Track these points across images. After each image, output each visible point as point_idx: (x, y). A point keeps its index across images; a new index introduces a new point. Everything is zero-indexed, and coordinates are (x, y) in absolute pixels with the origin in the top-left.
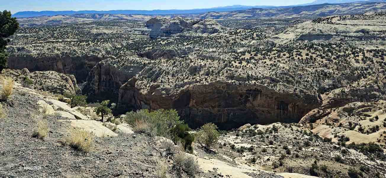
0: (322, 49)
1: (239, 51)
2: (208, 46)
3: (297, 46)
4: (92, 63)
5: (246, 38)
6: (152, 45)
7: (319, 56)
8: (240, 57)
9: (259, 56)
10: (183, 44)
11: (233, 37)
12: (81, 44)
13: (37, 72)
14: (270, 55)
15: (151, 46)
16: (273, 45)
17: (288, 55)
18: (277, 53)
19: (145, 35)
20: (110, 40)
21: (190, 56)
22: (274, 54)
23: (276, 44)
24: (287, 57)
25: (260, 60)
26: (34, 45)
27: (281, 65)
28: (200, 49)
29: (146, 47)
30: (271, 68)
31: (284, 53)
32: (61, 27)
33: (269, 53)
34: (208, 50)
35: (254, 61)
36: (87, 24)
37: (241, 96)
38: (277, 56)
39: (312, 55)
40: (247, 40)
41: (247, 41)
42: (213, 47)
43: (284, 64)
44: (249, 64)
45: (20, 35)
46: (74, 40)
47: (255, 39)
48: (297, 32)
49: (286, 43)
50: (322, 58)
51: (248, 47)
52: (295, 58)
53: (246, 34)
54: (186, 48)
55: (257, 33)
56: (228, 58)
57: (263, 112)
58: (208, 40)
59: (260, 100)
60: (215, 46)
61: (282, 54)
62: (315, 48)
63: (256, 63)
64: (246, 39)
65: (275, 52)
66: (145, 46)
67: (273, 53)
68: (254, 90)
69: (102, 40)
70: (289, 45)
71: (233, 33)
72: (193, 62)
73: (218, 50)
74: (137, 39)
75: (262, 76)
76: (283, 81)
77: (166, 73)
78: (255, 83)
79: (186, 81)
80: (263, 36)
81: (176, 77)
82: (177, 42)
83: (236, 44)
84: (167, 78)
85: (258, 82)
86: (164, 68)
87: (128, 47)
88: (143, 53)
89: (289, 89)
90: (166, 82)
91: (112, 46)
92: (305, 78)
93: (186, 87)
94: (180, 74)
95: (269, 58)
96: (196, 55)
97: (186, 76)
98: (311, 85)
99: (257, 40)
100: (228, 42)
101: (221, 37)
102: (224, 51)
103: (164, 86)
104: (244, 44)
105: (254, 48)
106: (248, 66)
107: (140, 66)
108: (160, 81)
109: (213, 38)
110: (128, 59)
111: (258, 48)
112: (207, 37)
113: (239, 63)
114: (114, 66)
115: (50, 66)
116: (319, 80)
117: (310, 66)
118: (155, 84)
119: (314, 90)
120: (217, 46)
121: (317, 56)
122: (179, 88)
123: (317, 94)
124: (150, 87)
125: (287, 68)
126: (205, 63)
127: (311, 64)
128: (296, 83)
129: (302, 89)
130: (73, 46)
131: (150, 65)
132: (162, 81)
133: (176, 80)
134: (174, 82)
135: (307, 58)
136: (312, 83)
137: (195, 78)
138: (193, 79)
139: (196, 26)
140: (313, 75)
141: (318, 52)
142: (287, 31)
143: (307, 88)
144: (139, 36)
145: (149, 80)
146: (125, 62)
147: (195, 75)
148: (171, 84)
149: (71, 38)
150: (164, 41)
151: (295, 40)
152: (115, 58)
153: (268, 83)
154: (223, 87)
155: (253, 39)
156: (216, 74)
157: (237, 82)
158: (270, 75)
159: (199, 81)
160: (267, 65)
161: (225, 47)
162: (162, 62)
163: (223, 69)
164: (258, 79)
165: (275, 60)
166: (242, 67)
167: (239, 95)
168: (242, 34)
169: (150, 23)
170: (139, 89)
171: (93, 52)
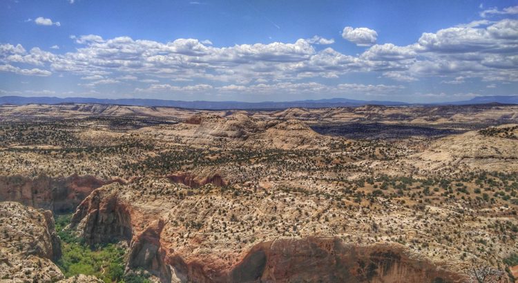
0: (501, 182)
1: (350, 179)
2: (294, 168)
3: (456, 174)
4: (86, 189)
5: (361, 156)
6: (193, 160)
7: (499, 195)
8: (354, 189)
9: (391, 190)
10: (249, 161)
11: (337, 153)
12: (68, 154)
14: (409, 189)
15: (192, 163)
16: (414, 170)
17: (443, 191)
18: (422, 186)
19: (182, 143)
20: (118, 149)
21: (261, 184)
22: (418, 188)
23: (418, 169)
24: (442, 195)
25: (394, 198)
27: (433, 209)
28: (280, 172)
29: (183, 164)
30: (414, 213)
31: (436, 186)
33: (408, 186)
34: (294, 175)
35: (382, 199)
36: (79, 120)
37: (362, 264)
38: (424, 192)
39: (486, 192)
40: (364, 159)
41: (364, 162)
42: (303, 170)
43: (437, 208)
44: (374, 205)
46: (55, 148)
47: (378, 159)
48: (454, 150)
49: (435, 169)
50: (505, 199)
51: (366, 171)
52: (457, 197)
53: (360, 149)
54: (254, 169)
55: (381, 148)
56: (332, 191)
58: (294, 157)
59: (396, 275)
60: (306, 167)
61: (431, 189)
62: (490, 181)
63: (387, 203)
64: (361, 158)
65: (419, 184)
66: (181, 162)
67: (415, 185)
68: (387, 255)
69: (105, 150)
70: (441, 173)
71: (337, 146)
72: (270, 194)
73: (312, 174)
74: (166, 150)
75: (399, 228)
76: (440, 239)
77: (220, 214)
78: (388, 240)
79: (257, 229)
80: (391, 154)
81: (238, 221)
82: (238, 158)
83: (345, 165)
84: (221, 222)
85: (393, 239)
86: (216, 204)
87: (150, 164)
88: (176, 175)
89: (452, 254)
90: (220, 231)
91: (121, 161)
92: (478, 234)
93: (257, 242)
94: (246, 217)
95: (408, 194)
96: (272, 182)
97: (257, 219)
98: (491, 249)
99: (382, 160)
100: (329, 162)
101: (315, 152)
102: (324, 177)
103: (216, 238)
104: (358, 165)
105: (379, 174)
106: (372, 208)
107: (173, 199)
108: (209, 228)
109: (302, 152)
110: (151, 186)
111: (386, 175)
112: (291, 151)
113: (356, 201)
114: (124, 196)
115: (9, 192)
116: (504, 240)
117: (486, 212)
118: (199, 233)
119: (497, 258)
120: (309, 168)
121: (496, 195)
122: (245, 242)
123: (503, 266)
124: (191, 238)
125: (445, 215)
126: (292, 198)
127: (487, 210)
128: (464, 244)
129: (476, 257)
130: (55, 157)
131: (192, 197)
132: (212, 228)
133: (239, 228)
134: (234, 230)
135: (478, 198)
136: (491, 245)
137: (274, 225)
138: (271, 226)
139: (271, 130)
140: (493, 230)
141: (495, 188)
142: (435, 148)
143: (483, 254)
144: (171, 144)
145: (188, 225)
146: (145, 189)
147: (274, 219)
148: (230, 235)
149: (51, 144)
150: (214, 155)
151: (453, 163)
152: (127, 182)
153: (412, 241)
154: (328, 246)
155: (374, 157)
156: (313, 219)
157: (354, 236)
158: (415, 227)
159: (283, 231)
160: (408, 207)
161: (325, 171)
162: (212, 192)
163: (326, 210)
164: (394, 234)
165: (420, 199)
166: (361, 210)
167: (359, 262)
168: (354, 148)
169: (191, 123)
170: (168, 242)
171: (88, 170)
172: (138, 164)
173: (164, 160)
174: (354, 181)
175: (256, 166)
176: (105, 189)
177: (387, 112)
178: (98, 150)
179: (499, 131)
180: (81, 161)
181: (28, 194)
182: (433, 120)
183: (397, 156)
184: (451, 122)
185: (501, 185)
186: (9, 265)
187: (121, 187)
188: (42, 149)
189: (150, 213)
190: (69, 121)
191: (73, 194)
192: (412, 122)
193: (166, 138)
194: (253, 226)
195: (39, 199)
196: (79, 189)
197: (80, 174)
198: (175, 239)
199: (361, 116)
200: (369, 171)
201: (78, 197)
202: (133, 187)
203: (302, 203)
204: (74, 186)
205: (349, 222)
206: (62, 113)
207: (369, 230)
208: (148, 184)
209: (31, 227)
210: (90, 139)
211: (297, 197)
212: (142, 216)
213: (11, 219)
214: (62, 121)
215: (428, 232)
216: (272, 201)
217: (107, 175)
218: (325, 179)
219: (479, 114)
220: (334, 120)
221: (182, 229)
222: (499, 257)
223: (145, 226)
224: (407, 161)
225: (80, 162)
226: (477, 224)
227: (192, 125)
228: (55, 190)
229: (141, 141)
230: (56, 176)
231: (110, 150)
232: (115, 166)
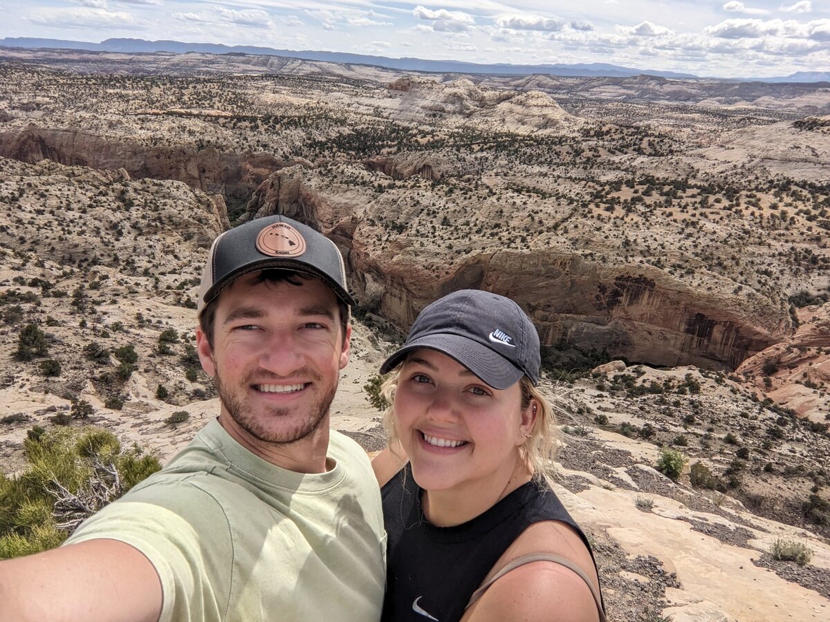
0: (809, 196)
1: (603, 179)
2: (529, 160)
3: (750, 181)
4: (263, 171)
5: (622, 149)
6: (396, 142)
7: (802, 214)
8: (608, 193)
9: (655, 197)
10: (471, 148)
11: (590, 143)
12: (239, 124)
13: (146, 179)
14: (681, 198)
15: (394, 146)
16: (693, 172)
17: (726, 203)
18: (699, 194)
19: (383, 117)
20: (302, 120)
21: (485, 180)
22: (693, 196)
23: (698, 171)
24: (725, 208)
25: (658, 209)
26: (141, 116)
27: (709, 226)
28: (510, 165)
29: (383, 146)
30: (683, 229)
31: (719, 196)
32: (198, 81)
33: (680, 193)
34: (530, 169)
35: (642, 209)
36: (253, 78)
37: (603, 289)
38: (700, 203)
39: (785, 209)
40: (626, 153)
41: (625, 157)
42: (541, 163)
43: (715, 224)
44: (631, 215)
45: (111, 91)
46: (224, 114)
47: (644, 154)
48: (753, 147)
49: (722, 172)
50: (810, 219)
51: (626, 170)
52: (744, 212)
53: (623, 138)
54: (476, 158)
55: (652, 139)
56: (578, 194)
57: (650, 333)
58: (531, 145)
59: (645, 305)
60: (546, 160)
61: (712, 199)
62: (794, 194)
63: (649, 214)
64: (622, 152)
65: (695, 191)
66: (380, 143)
67: (690, 192)
68: (637, 280)
69: (285, 121)
70: (729, 178)
71: (592, 133)
72: (495, 194)
73: (554, 170)
74: (362, 126)
75: (660, 248)
76: (711, 266)
77: (428, 214)
78: (641, 262)
79: (475, 238)
80: (664, 147)
81: (451, 226)
82: (456, 142)
83: (599, 160)
84: (430, 225)
85: (648, 261)
86: (424, 202)
87: (342, 143)
88: (375, 160)
89: (723, 286)
90: (427, 237)
91: (305, 137)
92: (763, 263)
93: (474, 253)
94: (462, 220)
95: (679, 204)
96: (499, 177)
97: (475, 225)
98: (776, 283)
99: (650, 155)
100: (579, 155)
101: (561, 140)
102: (568, 175)
103: (422, 245)
104: (617, 161)
105: (643, 175)
106: (627, 219)
107: (369, 192)
108: (414, 232)
109: (542, 139)
110: (343, 172)
111: (653, 177)
112: (529, 136)
113: (607, 209)
114: (309, 183)
115: (171, 168)
116: (796, 274)
117: (780, 235)
118: (402, 238)
119: (782, 296)
120: (551, 161)
121: (798, 214)
122: (459, 252)
123: (788, 306)
124: (390, 242)
125: (724, 235)
126: (524, 200)
127: (782, 232)
128: (741, 274)
129: (754, 291)
130: (223, 126)
131: (394, 191)
132: (418, 231)
133: (452, 234)
134: (446, 236)
135: (772, 216)
136: (778, 278)
137: (497, 234)
138: (492, 235)
139: (504, 106)
140: (784, 259)
141: (800, 203)
142: (727, 142)
143: (765, 289)
144: (369, 118)
145: (387, 226)
146: (335, 177)
147: (497, 226)
148: (440, 242)
149: (218, 109)
150: (425, 137)
151: (747, 166)
152: (312, 165)
153: (673, 266)
154: (563, 264)
155: (640, 151)
156: (549, 230)
157: (598, 254)
158: (680, 248)
159: (508, 242)
160: (675, 221)
161: (571, 166)
162: (420, 187)
163: (567, 219)
164: (651, 255)
165: (694, 212)
166: (612, 221)
167: (599, 287)
168: (615, 137)
169: (397, 89)
170: (362, 245)
171: (265, 146)
172: (326, 143)
173: (358, 139)
174: (607, 183)
175: (479, 155)
176: (286, 172)
177: (668, 88)
178: (277, 121)
179: (823, 125)
180: (256, 133)
181: (195, 173)
182: (730, 103)
183: (671, 152)
184: (754, 107)
185: (808, 200)
186: (176, 257)
187: (305, 171)
188: (208, 115)
189: (341, 207)
190: (239, 78)
191: (248, 176)
192: (698, 104)
193: (362, 109)
194: (470, 233)
195: (207, 180)
196: (256, 170)
197: (255, 150)
198: (372, 242)
199: (629, 92)
200: (630, 169)
201: (254, 180)
202: (320, 172)
203: (536, 209)
205: (594, 236)
206: (231, 68)
207: (618, 248)
208: (340, 170)
209: (199, 213)
210: (266, 105)
211: (531, 200)
212: (331, 210)
213: (175, 202)
214: (232, 79)
215: (697, 255)
216: (497, 203)
217: (288, 155)
218: (570, 178)
219: (797, 98)
220: (592, 95)
221: (379, 229)
222: (785, 294)
223: (335, 222)
224: (685, 159)
225: (255, 135)
226: (764, 250)
227: (396, 92)
228: (226, 170)
229: (331, 111)
230: (227, 151)
231: (292, 120)
232: (298, 144)
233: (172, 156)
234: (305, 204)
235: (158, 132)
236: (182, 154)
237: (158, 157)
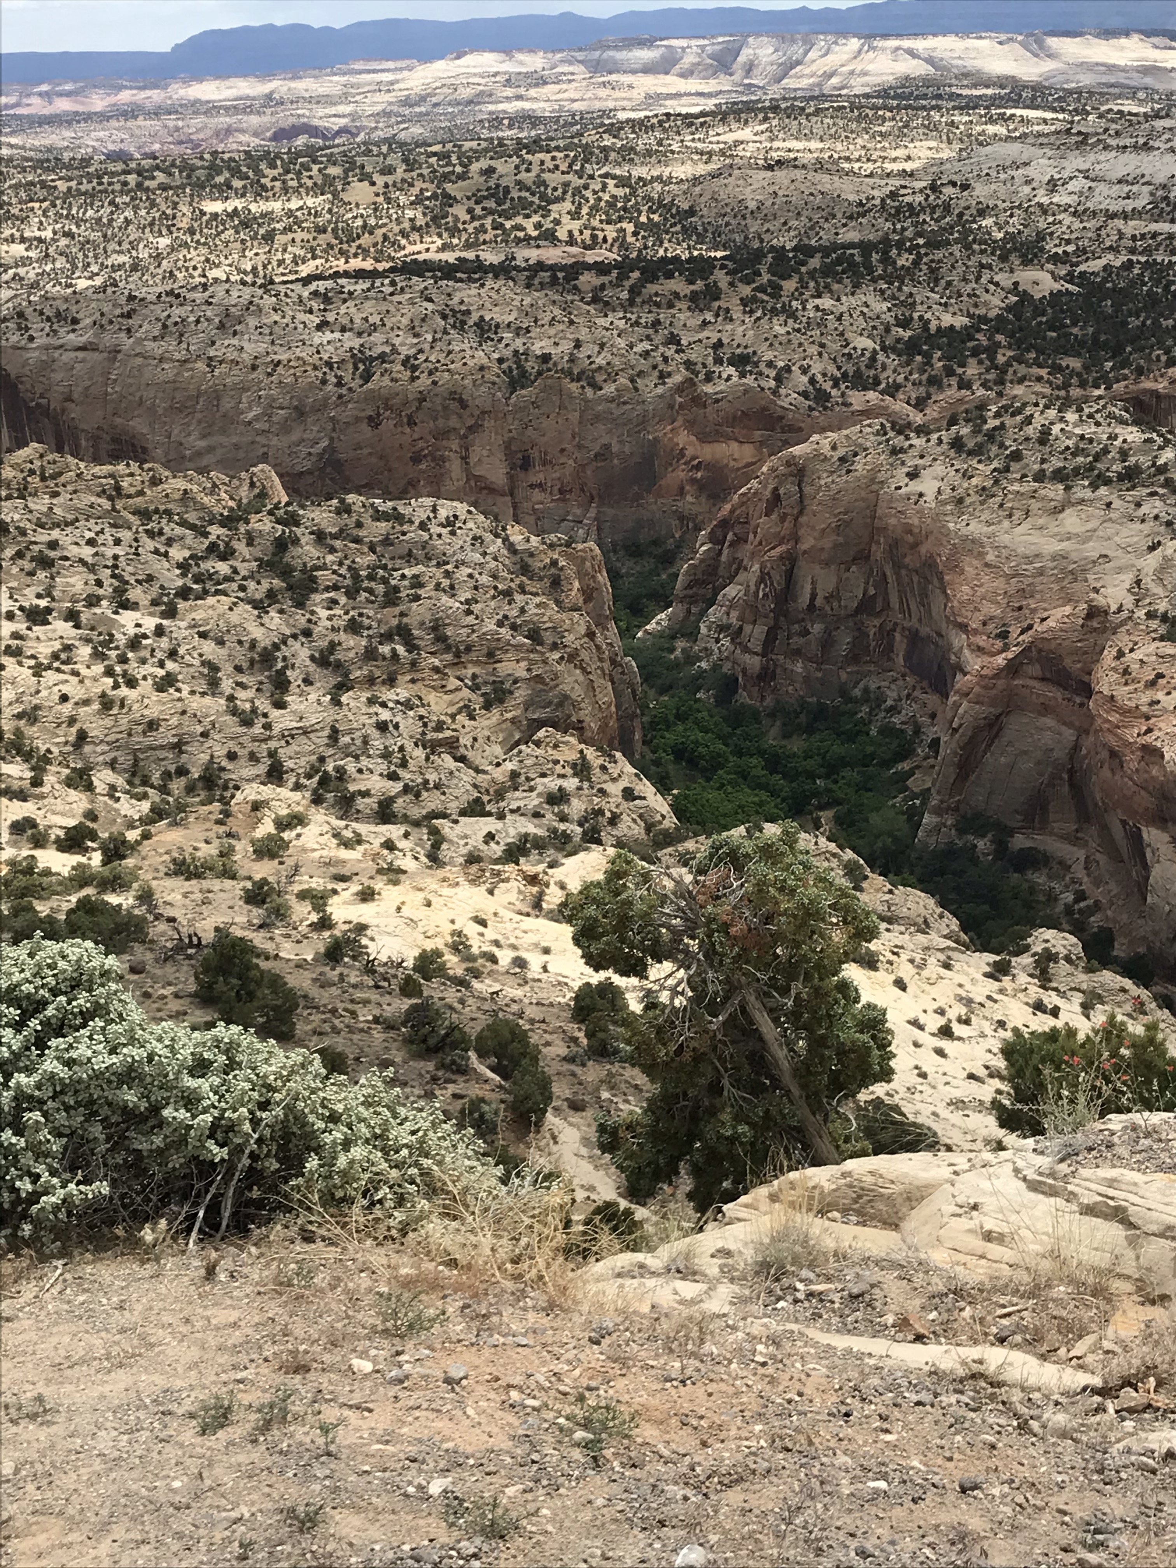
20: (875, 257)
46: (592, 257)
88: (1163, 385)
110: (1044, 438)
114: (915, 486)
115: (416, 458)
144: (1131, 227)
146: (1017, 456)
152: (919, 418)
170: (1132, 713)
171: (742, 361)
172: (968, 333)
176: (826, 451)
178: (783, 267)
180: (709, 316)
181: (496, 469)
187: (897, 442)
188: (540, 267)
189: (1041, 572)
191: (681, 474)
193: (1105, 196)
195: (537, 495)
197: (708, 379)
201: (701, 486)
202: (957, 444)
204: (683, 438)
208: (1032, 431)
210: (740, 212)
212: (1000, 583)
217: (827, 386)
223: (1014, 631)
225: (705, 324)
228: (604, 454)
229: (982, 212)
230: (609, 389)
231: (839, 261)
232: (864, 343)
233: (419, 417)
234: (898, 566)
235: (378, 337)
236: (454, 405)
237: (374, 422)
